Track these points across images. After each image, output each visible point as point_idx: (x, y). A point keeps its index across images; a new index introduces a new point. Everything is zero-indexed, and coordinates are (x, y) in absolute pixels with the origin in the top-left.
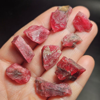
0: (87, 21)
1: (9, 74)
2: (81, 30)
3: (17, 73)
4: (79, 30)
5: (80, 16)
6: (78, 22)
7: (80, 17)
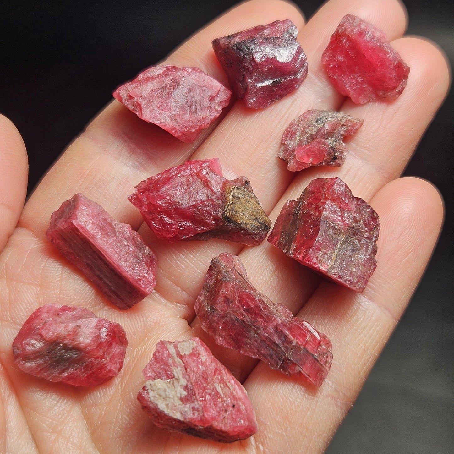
0: (381, 55)
1: (30, 368)
2: (359, 94)
3: (62, 355)
4: (352, 93)
5: (347, 32)
6: (340, 58)
7: (349, 39)
